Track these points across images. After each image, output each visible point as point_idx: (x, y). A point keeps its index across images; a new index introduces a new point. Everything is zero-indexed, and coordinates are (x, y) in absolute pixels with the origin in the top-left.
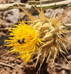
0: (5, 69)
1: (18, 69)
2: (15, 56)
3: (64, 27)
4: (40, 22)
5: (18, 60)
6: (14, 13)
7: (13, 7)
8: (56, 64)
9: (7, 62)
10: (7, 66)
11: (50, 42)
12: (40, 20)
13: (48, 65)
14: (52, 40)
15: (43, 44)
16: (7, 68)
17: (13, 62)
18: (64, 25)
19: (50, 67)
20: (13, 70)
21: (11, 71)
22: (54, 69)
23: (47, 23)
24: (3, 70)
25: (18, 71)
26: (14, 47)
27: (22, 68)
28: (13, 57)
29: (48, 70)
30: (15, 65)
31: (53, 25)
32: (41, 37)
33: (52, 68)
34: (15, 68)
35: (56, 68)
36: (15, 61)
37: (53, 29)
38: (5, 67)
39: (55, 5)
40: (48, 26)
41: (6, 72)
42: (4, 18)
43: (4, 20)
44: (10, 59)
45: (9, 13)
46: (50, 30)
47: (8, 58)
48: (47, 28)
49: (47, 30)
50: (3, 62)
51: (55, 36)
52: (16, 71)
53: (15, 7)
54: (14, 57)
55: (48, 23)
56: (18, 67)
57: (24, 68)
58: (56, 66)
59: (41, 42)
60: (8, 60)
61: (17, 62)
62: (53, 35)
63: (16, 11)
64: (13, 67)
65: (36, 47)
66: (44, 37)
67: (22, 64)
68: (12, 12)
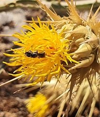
2: (17, 110)
4: (70, 24)
6: (15, 24)
7: (17, 5)
11: (87, 61)
12: (68, 21)
14: (91, 58)
15: (74, 64)
23: (82, 27)
26: (22, 67)
28: (12, 112)
31: (93, 31)
37: (93, 37)
40: (84, 32)
46: (87, 38)
47: (2, 114)
48: (81, 34)
49: (82, 39)
51: (95, 51)
54: (15, 112)
55: (83, 25)
59: (71, 60)
62: (93, 49)
65: (61, 69)
66: (76, 52)
68: (12, 22)
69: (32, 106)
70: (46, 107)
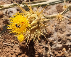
0: (8, 47)
1: (16, 47)
3: (44, 17)
4: (29, 14)
5: (16, 42)
8: (40, 44)
9: (9, 43)
10: (9, 45)
13: (35, 45)
14: (37, 25)
15: (31, 28)
16: (10, 47)
17: (13, 43)
18: (44, 16)
19: (36, 46)
20: (13, 48)
21: (12, 49)
22: (39, 47)
24: (7, 48)
25: (16, 48)
26: (13, 29)
27: (19, 47)
29: (35, 48)
30: (15, 45)
31: (37, 16)
32: (30, 23)
33: (37, 46)
34: (14, 46)
35: (40, 46)
36: (14, 42)
37: (37, 18)
38: (8, 46)
39: (39, 5)
41: (9, 49)
42: (7, 15)
43: (7, 16)
44: (11, 41)
45: (10, 12)
46: (36, 19)
47: (10, 40)
48: (33, 17)
49: (34, 19)
50: (7, 43)
51: (38, 23)
52: (15, 48)
53: (14, 6)
55: (34, 14)
56: (16, 46)
57: (20, 46)
58: (40, 45)
59: (30, 26)
60: (10, 41)
61: (16, 43)
63: (15, 11)
64: (13, 46)
65: (26, 30)
66: (32, 23)
67: (19, 44)
68: (12, 11)
69: (19, 38)
70: (23, 38)
